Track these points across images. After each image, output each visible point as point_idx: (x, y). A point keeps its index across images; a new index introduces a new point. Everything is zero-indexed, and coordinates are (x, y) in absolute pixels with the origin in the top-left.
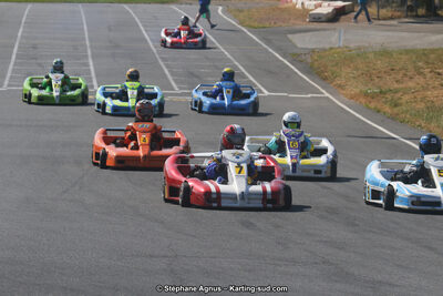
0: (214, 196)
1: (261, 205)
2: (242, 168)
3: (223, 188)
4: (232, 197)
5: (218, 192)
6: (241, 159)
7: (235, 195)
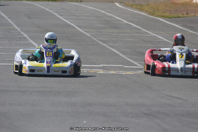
0: (167, 69)
1: (192, 75)
2: (183, 55)
3: (172, 65)
4: (176, 70)
5: (169, 67)
6: (183, 51)
7: (178, 69)
